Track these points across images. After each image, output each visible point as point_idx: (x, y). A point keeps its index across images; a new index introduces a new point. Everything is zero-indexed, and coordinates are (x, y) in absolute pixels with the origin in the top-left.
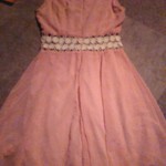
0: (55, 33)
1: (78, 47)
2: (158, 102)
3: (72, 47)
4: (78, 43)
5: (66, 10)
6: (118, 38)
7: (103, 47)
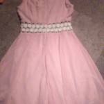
0: (29, 21)
1: (44, 30)
2: (96, 64)
3: (40, 30)
4: (44, 28)
5: (37, 7)
6: (70, 24)
7: (60, 30)
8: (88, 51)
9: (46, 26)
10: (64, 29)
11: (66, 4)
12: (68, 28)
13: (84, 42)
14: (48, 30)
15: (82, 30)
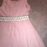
0: (5, 16)
1: (13, 20)
2: (43, 41)
3: (10, 20)
4: (13, 19)
5: (9, 8)
6: (28, 17)
7: (22, 20)
8: (38, 33)
9: (14, 18)
10: (24, 19)
11: (26, 6)
12: (26, 19)
13: (35, 27)
14: (15, 20)
15: (34, 20)
